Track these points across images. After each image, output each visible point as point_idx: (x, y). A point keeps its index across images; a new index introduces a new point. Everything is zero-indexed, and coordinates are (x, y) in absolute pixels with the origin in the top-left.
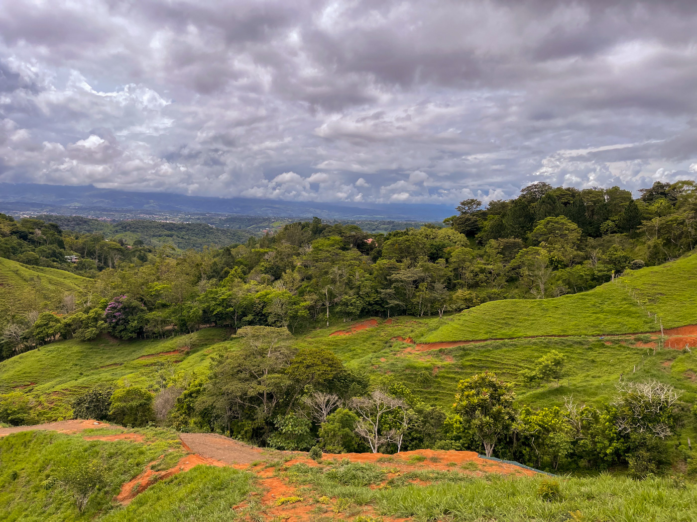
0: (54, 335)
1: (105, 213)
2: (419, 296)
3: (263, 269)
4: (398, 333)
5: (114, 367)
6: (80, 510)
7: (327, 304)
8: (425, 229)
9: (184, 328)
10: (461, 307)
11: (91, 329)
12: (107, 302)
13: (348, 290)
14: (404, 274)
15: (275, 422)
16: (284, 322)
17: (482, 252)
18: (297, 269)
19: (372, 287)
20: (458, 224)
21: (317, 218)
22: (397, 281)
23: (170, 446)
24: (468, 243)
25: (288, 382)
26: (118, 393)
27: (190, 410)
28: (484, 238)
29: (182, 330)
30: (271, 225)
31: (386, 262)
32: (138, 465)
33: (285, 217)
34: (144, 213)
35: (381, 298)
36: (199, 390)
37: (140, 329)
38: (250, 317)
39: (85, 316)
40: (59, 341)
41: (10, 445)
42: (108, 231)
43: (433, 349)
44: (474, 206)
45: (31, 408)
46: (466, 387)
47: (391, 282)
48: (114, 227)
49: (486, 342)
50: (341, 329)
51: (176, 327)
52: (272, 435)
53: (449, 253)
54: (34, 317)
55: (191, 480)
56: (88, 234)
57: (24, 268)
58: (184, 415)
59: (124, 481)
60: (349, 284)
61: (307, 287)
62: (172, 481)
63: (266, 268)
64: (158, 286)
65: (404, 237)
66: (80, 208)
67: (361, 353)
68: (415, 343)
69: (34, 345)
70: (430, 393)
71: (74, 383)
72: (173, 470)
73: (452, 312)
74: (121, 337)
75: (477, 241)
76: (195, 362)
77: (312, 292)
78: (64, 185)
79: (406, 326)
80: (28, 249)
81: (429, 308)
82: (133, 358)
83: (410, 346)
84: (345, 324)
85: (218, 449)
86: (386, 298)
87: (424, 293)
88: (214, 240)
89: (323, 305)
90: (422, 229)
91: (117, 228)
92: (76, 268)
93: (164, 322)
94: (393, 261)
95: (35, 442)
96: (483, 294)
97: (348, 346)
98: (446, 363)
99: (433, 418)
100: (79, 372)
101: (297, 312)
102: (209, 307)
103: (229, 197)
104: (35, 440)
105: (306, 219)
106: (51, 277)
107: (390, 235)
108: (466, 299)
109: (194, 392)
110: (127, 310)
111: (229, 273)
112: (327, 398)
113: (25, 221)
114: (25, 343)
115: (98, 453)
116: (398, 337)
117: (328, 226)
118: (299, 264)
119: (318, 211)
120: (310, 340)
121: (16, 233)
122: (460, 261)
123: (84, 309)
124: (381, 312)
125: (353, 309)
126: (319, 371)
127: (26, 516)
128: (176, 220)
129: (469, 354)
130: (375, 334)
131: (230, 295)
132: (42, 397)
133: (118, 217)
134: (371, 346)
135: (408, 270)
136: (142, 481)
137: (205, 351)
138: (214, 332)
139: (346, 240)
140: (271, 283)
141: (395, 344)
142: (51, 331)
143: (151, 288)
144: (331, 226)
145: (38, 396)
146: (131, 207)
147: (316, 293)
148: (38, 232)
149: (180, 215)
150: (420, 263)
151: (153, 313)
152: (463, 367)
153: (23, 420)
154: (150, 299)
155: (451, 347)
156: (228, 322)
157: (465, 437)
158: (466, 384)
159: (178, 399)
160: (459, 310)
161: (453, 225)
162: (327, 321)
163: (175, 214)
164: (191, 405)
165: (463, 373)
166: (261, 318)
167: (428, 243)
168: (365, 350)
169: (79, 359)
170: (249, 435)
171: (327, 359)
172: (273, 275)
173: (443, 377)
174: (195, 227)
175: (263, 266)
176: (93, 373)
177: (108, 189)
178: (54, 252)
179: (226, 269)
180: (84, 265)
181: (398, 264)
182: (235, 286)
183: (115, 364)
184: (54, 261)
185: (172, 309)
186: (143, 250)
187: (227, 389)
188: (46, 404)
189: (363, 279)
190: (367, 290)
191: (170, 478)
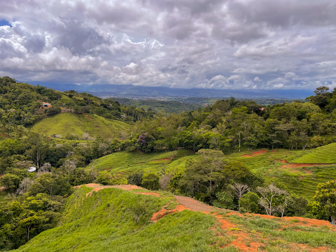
0: (118, 148)
1: (136, 96)
2: (291, 139)
3: (207, 122)
4: (278, 157)
5: (142, 164)
6: (136, 222)
7: (240, 141)
8: (294, 103)
9: (171, 149)
10: (316, 145)
11: (132, 147)
12: (139, 135)
13: (250, 134)
14: (282, 126)
15: (216, 195)
16: (217, 148)
17: (329, 115)
18: (224, 123)
19: (264, 133)
20: (315, 100)
21: (232, 98)
22: (278, 130)
23: (171, 200)
24: (321, 111)
25: (223, 177)
26: (145, 175)
27: (176, 186)
28: (331, 108)
29: (170, 149)
30: (209, 101)
31: (272, 120)
32: (159, 206)
33: (215, 97)
34: (152, 96)
35: (269, 139)
36: (180, 176)
37: (152, 148)
38: (201, 145)
39: (130, 141)
40: (120, 151)
41: (104, 193)
42: (137, 104)
43: (299, 167)
44: (325, 90)
45: (110, 179)
46: (322, 187)
47: (275, 131)
48: (139, 102)
49: (331, 165)
50: (246, 153)
51: (167, 148)
52: (215, 201)
53: (309, 116)
54: (111, 141)
55: (184, 215)
56: (129, 106)
57: (106, 120)
58: (173, 188)
59: (153, 212)
60: (251, 131)
61: (229, 132)
62: (174, 215)
63: (208, 122)
64: (160, 129)
65: (282, 107)
66: (126, 94)
67: (257, 166)
68: (288, 163)
69: (110, 152)
70: (297, 190)
71: (126, 169)
72: (174, 210)
73: (310, 148)
74: (145, 151)
75: (326, 110)
76: (176, 164)
77: (231, 134)
78: (120, 84)
79: (283, 154)
80: (107, 112)
81: (296, 145)
82: (149, 160)
83: (285, 164)
84: (248, 151)
85: (191, 204)
86: (272, 139)
87: (293, 137)
88: (182, 108)
89: (237, 141)
90: (293, 103)
91: (141, 103)
92: (125, 120)
93: (162, 145)
94: (276, 120)
95: (114, 193)
96: (330, 139)
97: (250, 162)
98: (306, 174)
99: (300, 202)
100: (128, 165)
101: (224, 144)
102: (182, 139)
103: (190, 88)
104: (114, 192)
105: (226, 98)
106: (116, 124)
107: (274, 106)
108: (319, 141)
109: (178, 178)
110: (147, 139)
111: (191, 124)
112: (242, 187)
113: (106, 100)
114: (107, 151)
115: (141, 199)
116: (278, 159)
117: (238, 102)
118: (225, 120)
119: (233, 94)
120: (230, 158)
121: (102, 105)
122: (316, 120)
123: (130, 138)
124: (269, 146)
125: (254, 144)
126: (238, 173)
127: (114, 222)
128: (165, 99)
129: (321, 171)
130: (265, 157)
131: (192, 134)
132: (114, 174)
133: (141, 98)
134: (263, 163)
135: (284, 124)
136: (161, 213)
137: (180, 159)
138: (184, 151)
139: (250, 109)
140: (210, 129)
141: (276, 163)
142: (117, 147)
143: (157, 130)
144: (240, 102)
145: (112, 174)
146: (146, 94)
147: (233, 135)
148: (111, 105)
149: (167, 97)
150: (292, 121)
151: (158, 141)
152: (317, 177)
153: (107, 183)
154: (156, 135)
155: (310, 166)
156: (191, 147)
157: (319, 214)
158: (322, 186)
159: (171, 180)
160: (315, 147)
161: (311, 100)
162: (239, 149)
163: (165, 97)
164: (176, 183)
165: (317, 181)
166: (206, 146)
167: (296, 110)
168: (259, 165)
169: (128, 159)
170: (204, 200)
171: (242, 167)
172: (212, 126)
173: (305, 182)
174: (173, 102)
175: (207, 121)
176: (133, 166)
177: (138, 86)
178: (117, 113)
179: (189, 122)
180: (128, 119)
181: (279, 121)
182: (194, 130)
183: (142, 163)
184: (117, 117)
185: (165, 139)
186: (152, 113)
187: (193, 177)
188: (116, 177)
189: (259, 129)
190: (261, 134)
191: (173, 213)
